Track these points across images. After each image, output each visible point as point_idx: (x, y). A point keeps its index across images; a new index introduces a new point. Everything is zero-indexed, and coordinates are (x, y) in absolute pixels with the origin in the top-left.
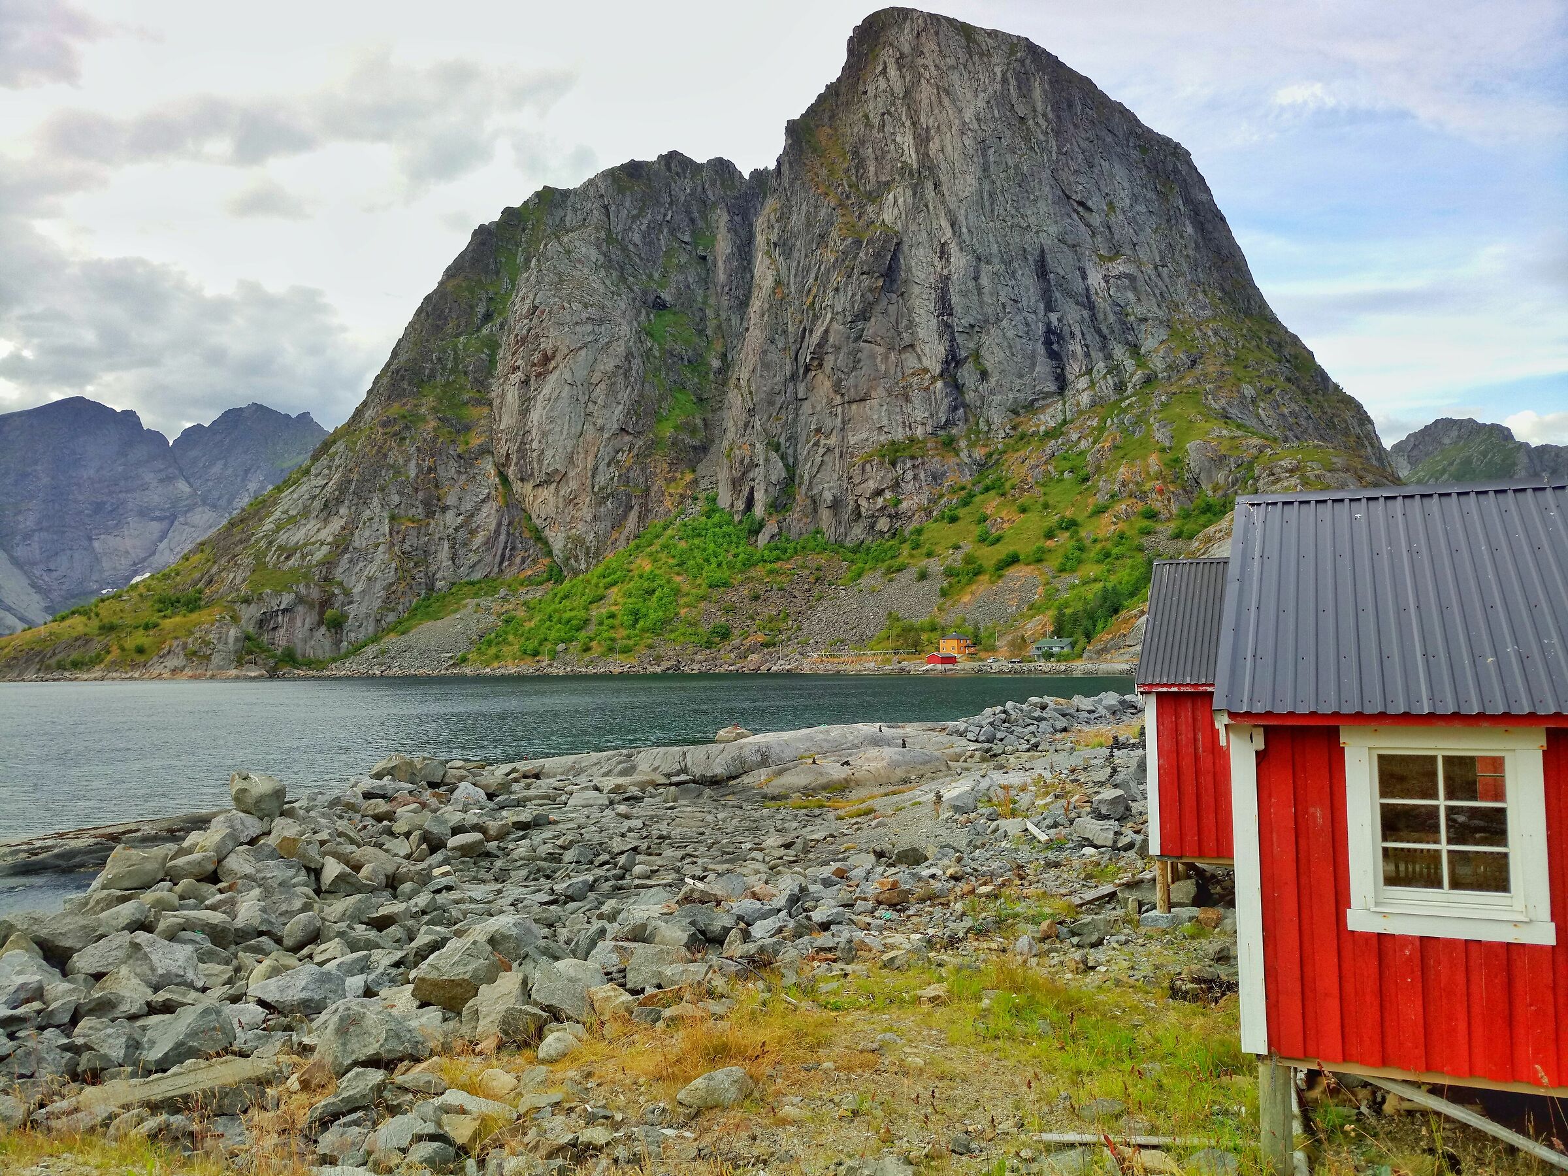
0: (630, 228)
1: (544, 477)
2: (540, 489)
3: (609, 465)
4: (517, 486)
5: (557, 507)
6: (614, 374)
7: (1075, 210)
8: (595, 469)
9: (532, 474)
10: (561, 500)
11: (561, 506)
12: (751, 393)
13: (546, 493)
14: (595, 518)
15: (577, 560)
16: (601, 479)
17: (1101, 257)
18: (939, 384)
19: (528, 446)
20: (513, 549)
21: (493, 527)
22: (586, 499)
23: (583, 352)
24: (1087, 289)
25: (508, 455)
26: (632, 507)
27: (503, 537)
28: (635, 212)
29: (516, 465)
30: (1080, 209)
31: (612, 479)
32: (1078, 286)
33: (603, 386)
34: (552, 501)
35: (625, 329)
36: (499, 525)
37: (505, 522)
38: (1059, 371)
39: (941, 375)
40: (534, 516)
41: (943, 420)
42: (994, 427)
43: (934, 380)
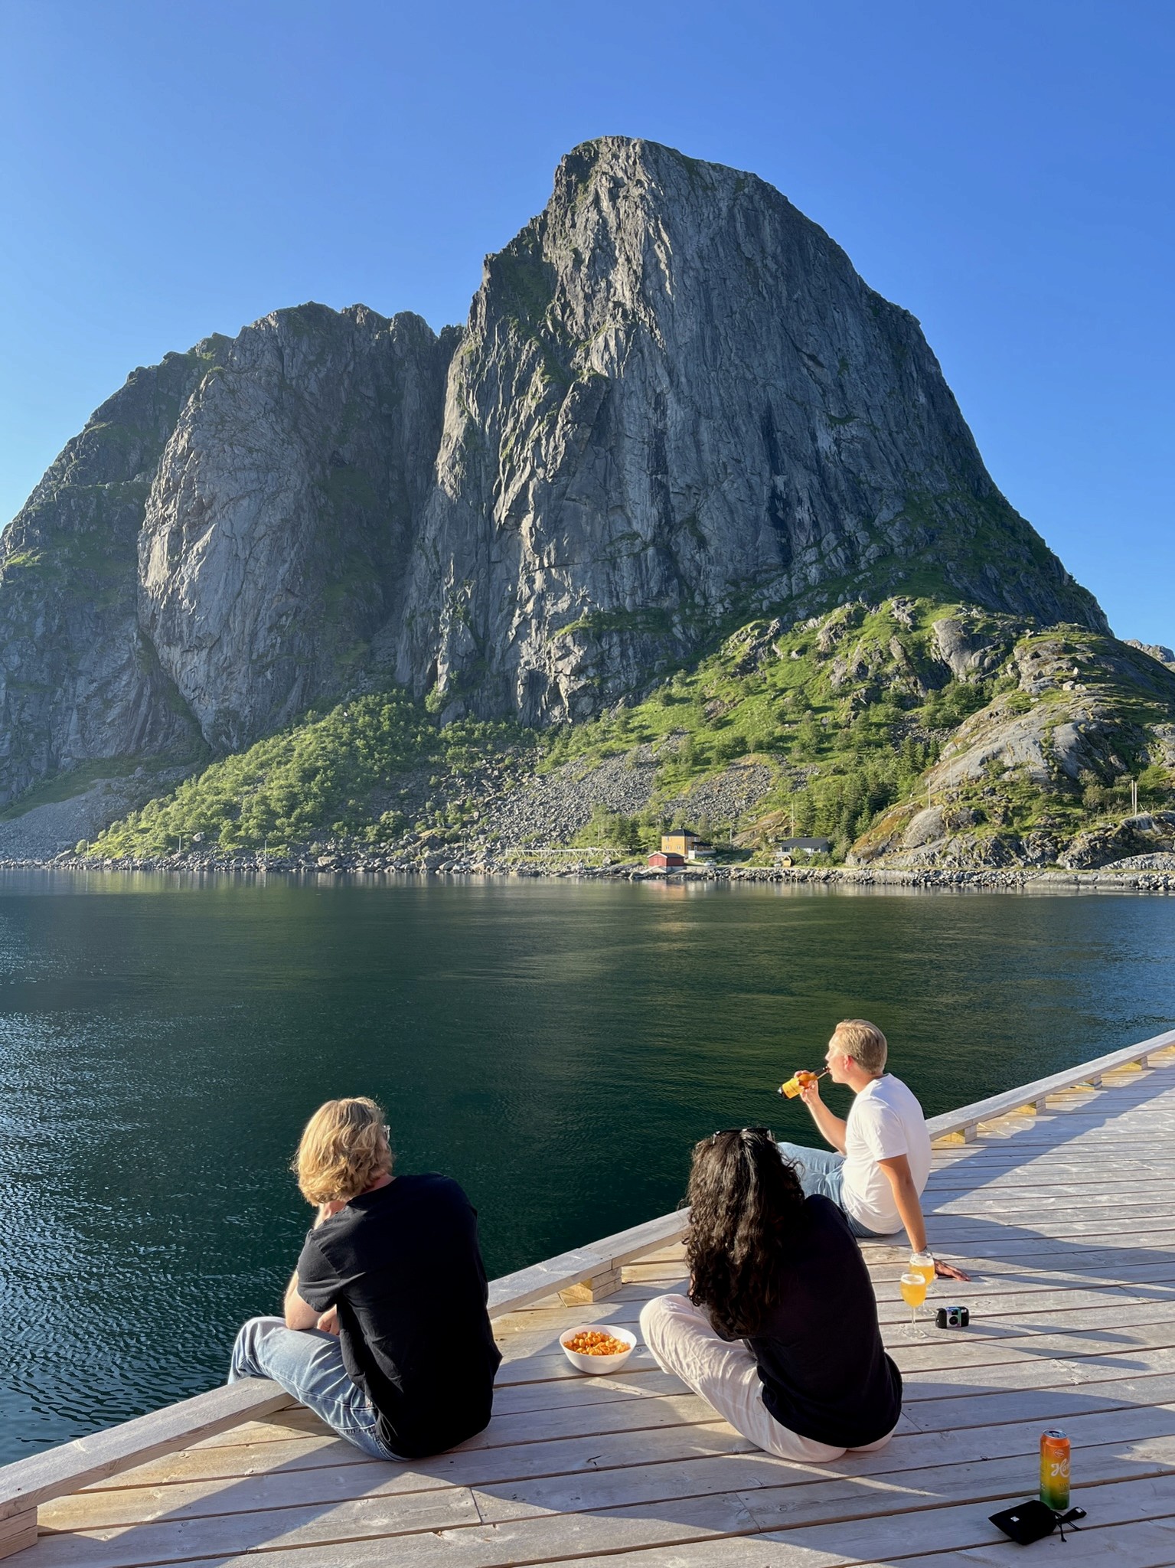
0: (306, 375)
1: (195, 642)
2: (190, 655)
3: (270, 630)
4: (164, 652)
5: (208, 677)
6: (281, 528)
7: (805, 365)
8: (254, 635)
9: (181, 638)
10: (212, 669)
11: (212, 674)
12: (437, 553)
13: (197, 659)
14: (250, 690)
15: (229, 737)
16: (260, 646)
17: (831, 418)
18: (651, 551)
19: (177, 606)
20: (155, 722)
21: (132, 695)
22: (242, 667)
23: (245, 502)
24: (817, 452)
25: (154, 615)
26: (295, 680)
27: (143, 709)
28: (312, 358)
29: (163, 626)
30: (810, 363)
31: (273, 646)
32: (807, 448)
33: (267, 541)
34: (203, 669)
35: (294, 480)
36: (140, 695)
37: (147, 691)
38: (784, 540)
39: (654, 541)
40: (181, 687)
41: (655, 590)
42: (712, 601)
43: (645, 546)
